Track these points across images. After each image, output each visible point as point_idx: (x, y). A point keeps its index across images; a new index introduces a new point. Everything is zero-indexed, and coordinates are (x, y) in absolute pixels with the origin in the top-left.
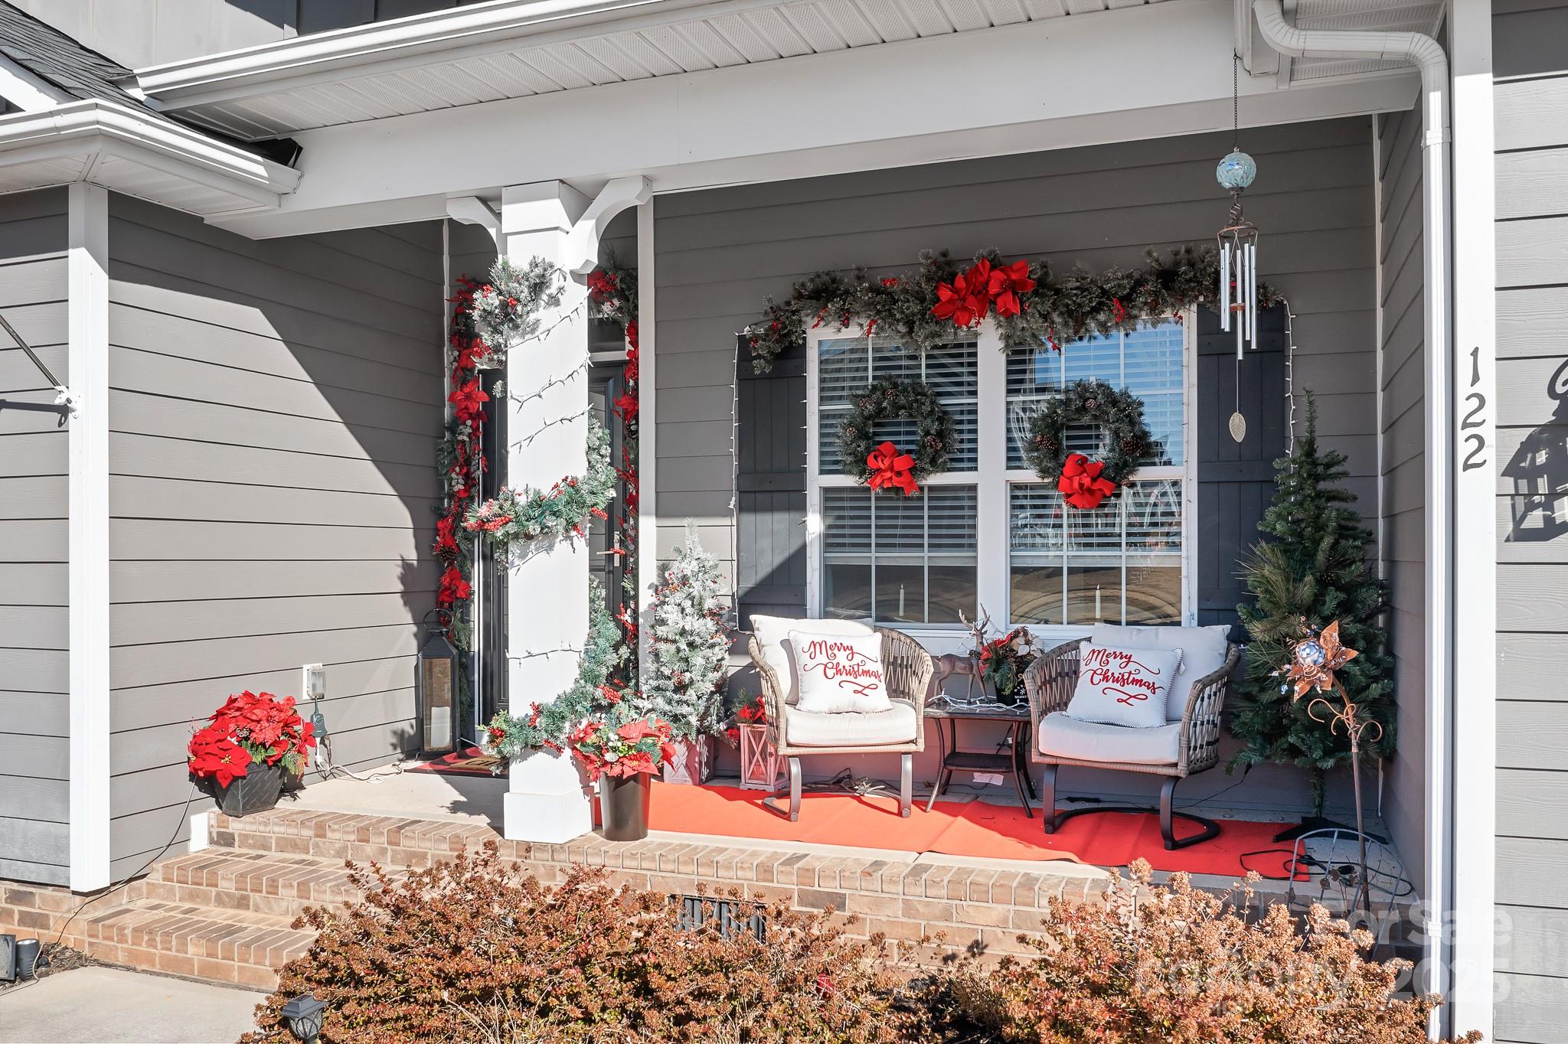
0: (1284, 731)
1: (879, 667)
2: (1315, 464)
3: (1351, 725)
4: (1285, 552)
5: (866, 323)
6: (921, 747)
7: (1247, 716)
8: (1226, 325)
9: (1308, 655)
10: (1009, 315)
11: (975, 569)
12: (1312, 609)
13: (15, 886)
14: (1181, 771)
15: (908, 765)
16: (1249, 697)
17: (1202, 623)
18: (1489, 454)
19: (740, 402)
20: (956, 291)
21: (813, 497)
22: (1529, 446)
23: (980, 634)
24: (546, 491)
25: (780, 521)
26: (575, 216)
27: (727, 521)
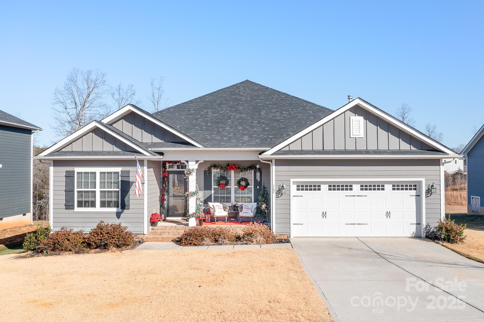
0: (262, 213)
1: (222, 208)
2: (264, 187)
3: (266, 211)
4: (262, 196)
5: (219, 170)
6: (228, 216)
7: (259, 211)
8: (257, 179)
9: (263, 206)
10: (235, 170)
11: (231, 197)
12: (264, 201)
13: (135, 235)
14: (253, 217)
15: (226, 218)
16: (259, 210)
17: (254, 202)
18: (275, 192)
19: (204, 178)
20: (229, 167)
21: (213, 189)
22: (277, 191)
23: (232, 204)
24: (194, 191)
25: (209, 191)
26: (196, 163)
27: (202, 191)
